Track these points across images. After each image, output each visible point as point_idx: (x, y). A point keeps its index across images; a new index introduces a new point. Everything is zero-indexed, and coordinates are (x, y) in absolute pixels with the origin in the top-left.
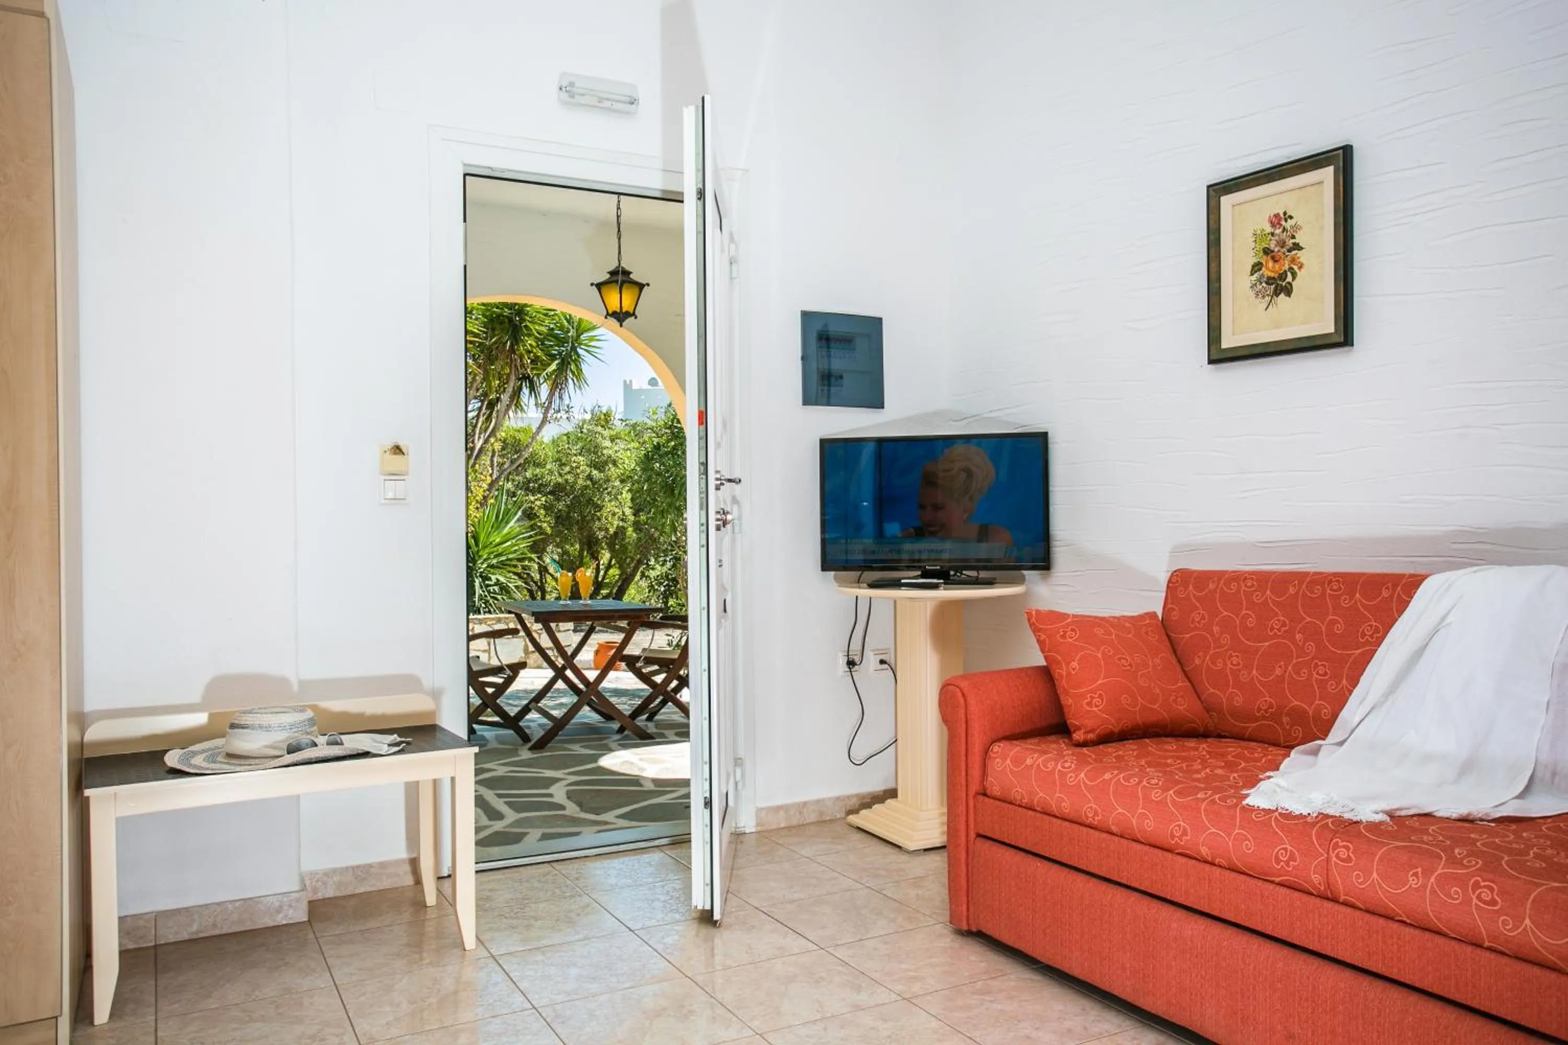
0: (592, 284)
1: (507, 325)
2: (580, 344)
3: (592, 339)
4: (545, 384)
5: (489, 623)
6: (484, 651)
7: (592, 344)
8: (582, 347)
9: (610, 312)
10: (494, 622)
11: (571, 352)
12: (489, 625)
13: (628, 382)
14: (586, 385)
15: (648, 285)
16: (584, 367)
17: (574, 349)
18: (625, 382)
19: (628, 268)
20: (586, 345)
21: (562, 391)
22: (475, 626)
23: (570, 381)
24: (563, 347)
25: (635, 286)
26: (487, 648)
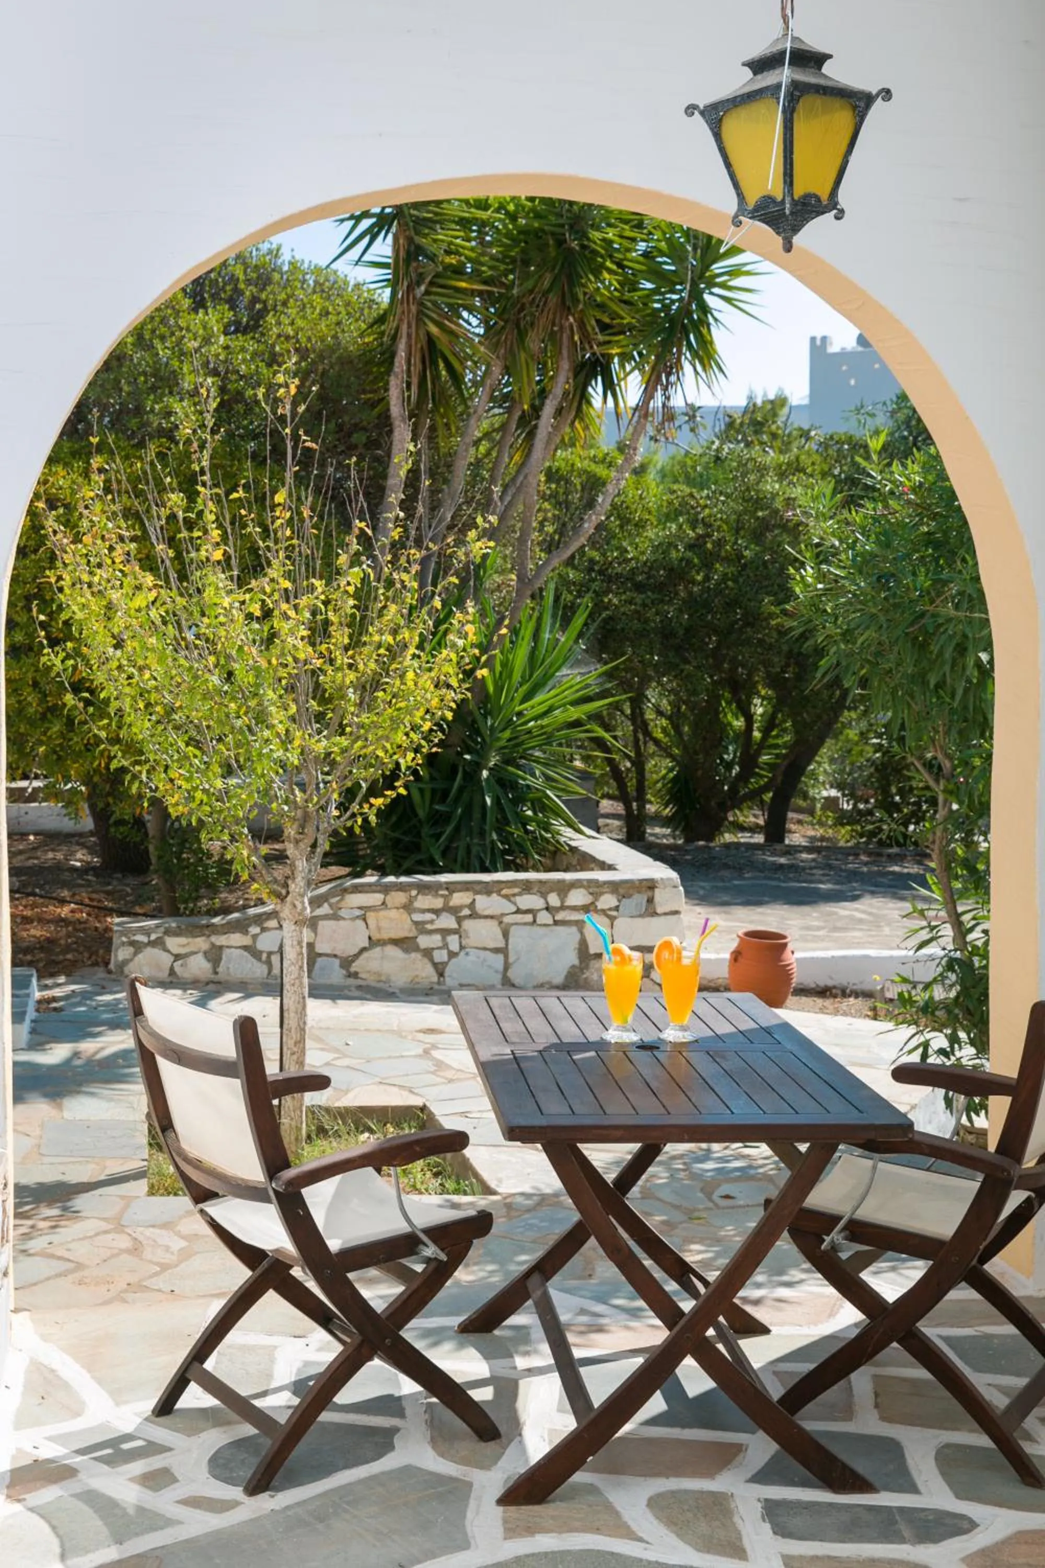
0: (690, 110)
1: (552, 252)
2: (711, 284)
3: (735, 272)
4: (637, 372)
5: (504, 892)
6: (496, 950)
7: (734, 283)
8: (716, 290)
9: (752, 199)
10: (516, 890)
11: (690, 304)
12: (506, 897)
13: (818, 342)
14: (720, 376)
15: (887, 94)
16: (718, 335)
17: (696, 295)
18: (813, 339)
19: (815, 43)
20: (723, 286)
21: (671, 391)
22: (478, 897)
23: (687, 367)
24: (673, 292)
25: (837, 103)
26: (501, 944)
